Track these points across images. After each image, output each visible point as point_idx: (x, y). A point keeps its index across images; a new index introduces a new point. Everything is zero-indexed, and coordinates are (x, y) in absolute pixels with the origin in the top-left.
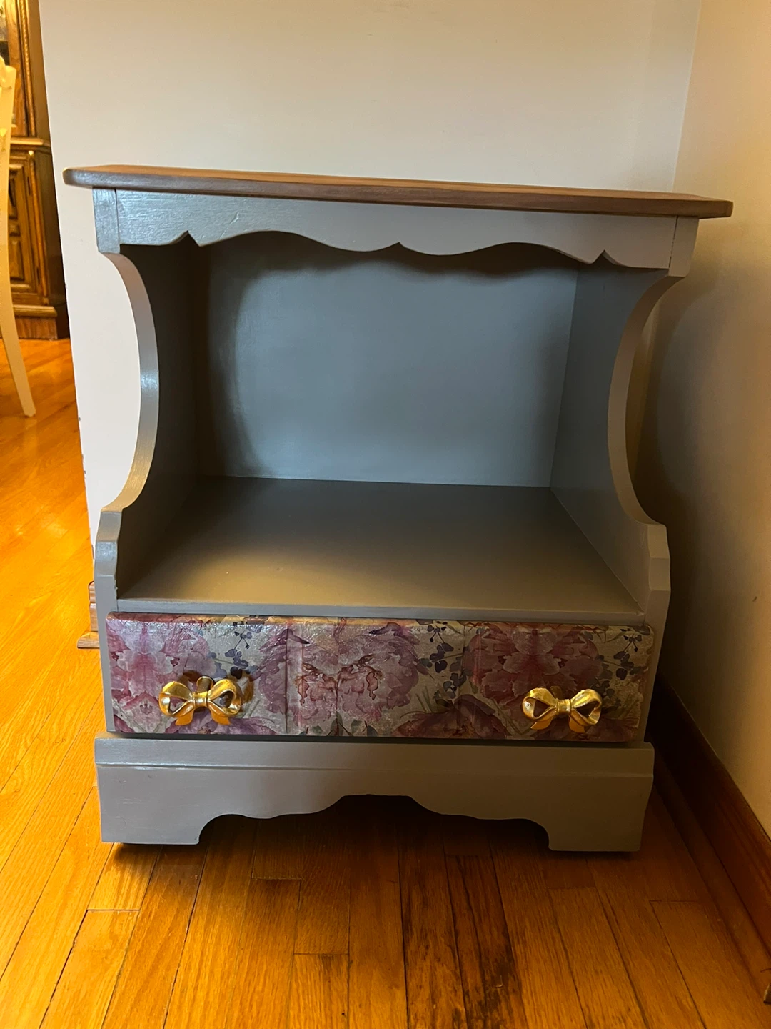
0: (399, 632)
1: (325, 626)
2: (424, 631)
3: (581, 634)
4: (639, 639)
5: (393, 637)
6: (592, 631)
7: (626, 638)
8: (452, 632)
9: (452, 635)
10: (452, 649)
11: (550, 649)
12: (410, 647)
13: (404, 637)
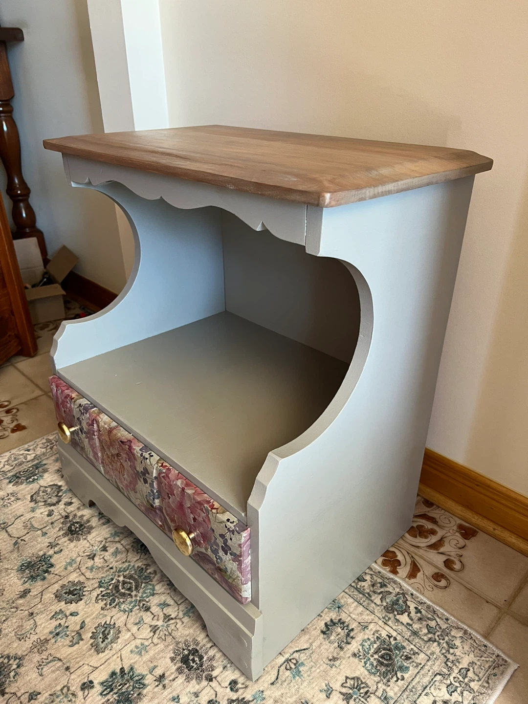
0: (130, 447)
1: (106, 426)
2: (139, 456)
3: (204, 507)
4: (233, 532)
5: (127, 450)
6: (210, 509)
7: (226, 527)
8: (149, 464)
9: (149, 465)
10: (149, 474)
11: (189, 506)
12: (133, 460)
13: (131, 452)
